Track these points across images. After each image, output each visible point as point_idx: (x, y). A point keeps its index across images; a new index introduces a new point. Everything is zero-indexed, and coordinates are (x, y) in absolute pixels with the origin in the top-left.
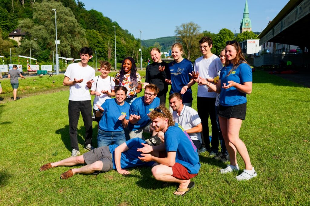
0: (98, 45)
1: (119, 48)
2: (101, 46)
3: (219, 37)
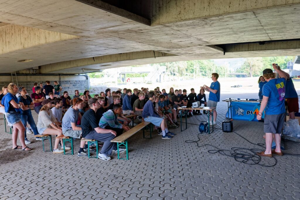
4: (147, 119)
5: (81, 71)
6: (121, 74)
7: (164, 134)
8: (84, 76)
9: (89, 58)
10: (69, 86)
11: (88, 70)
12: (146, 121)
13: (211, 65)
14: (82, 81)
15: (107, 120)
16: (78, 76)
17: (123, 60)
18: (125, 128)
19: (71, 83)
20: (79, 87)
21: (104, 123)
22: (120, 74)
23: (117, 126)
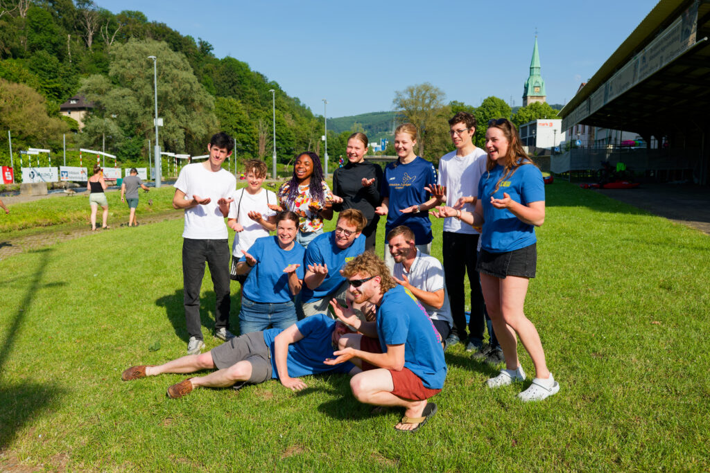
0: (239, 127)
1: (281, 133)
2: (245, 131)
3: (481, 113)
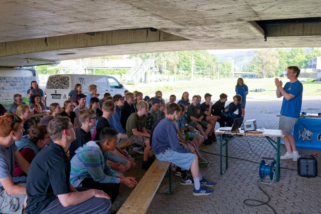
4: (164, 156)
5: (25, 63)
6: (87, 70)
7: (197, 186)
8: (30, 70)
9: (38, 39)
10: (4, 86)
11: (36, 60)
12: (162, 160)
13: (211, 61)
14: (26, 78)
15: (86, 165)
16: (19, 69)
17: (96, 46)
18: (128, 180)
19: (7, 82)
20: (21, 88)
21: (79, 173)
22: (85, 69)
23: (108, 180)
